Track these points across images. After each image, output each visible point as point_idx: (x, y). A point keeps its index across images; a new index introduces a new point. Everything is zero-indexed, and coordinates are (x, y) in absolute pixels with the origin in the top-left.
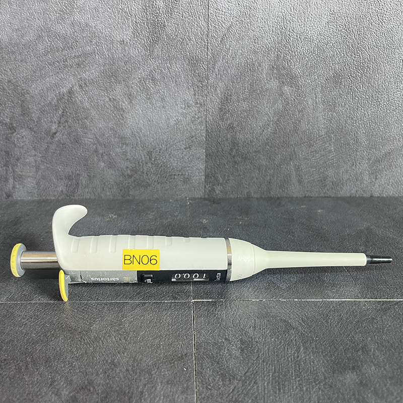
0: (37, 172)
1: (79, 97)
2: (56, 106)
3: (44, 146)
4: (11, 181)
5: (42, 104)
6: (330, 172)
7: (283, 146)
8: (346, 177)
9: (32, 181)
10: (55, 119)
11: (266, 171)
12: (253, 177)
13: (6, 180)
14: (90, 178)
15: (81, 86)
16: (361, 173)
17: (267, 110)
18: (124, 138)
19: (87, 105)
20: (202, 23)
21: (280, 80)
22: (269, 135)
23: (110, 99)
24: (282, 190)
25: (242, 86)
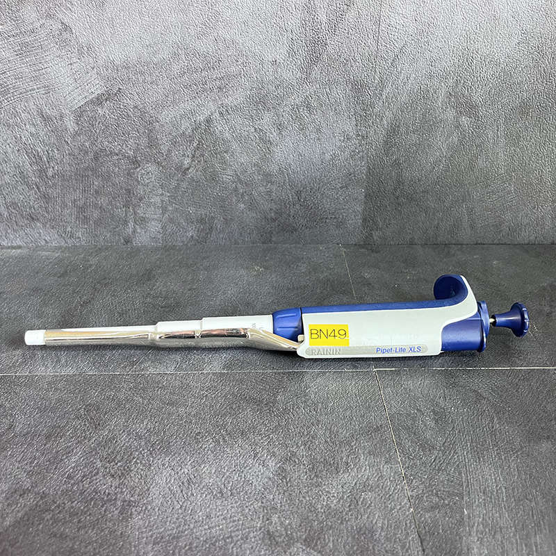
0: (163, 214)
1: (219, 127)
2: (190, 136)
3: (174, 183)
4: (131, 224)
5: (174, 134)
6: (508, 216)
7: (455, 186)
8: (526, 221)
9: (157, 225)
10: (189, 153)
11: (434, 214)
12: (418, 222)
13: (126, 223)
14: (227, 222)
15: (221, 113)
16: (543, 218)
17: (441, 145)
18: (270, 175)
19: (227, 135)
20: (371, 41)
21: (458, 109)
22: (440, 173)
23: (256, 129)
24: (451, 237)
25: (413, 116)
